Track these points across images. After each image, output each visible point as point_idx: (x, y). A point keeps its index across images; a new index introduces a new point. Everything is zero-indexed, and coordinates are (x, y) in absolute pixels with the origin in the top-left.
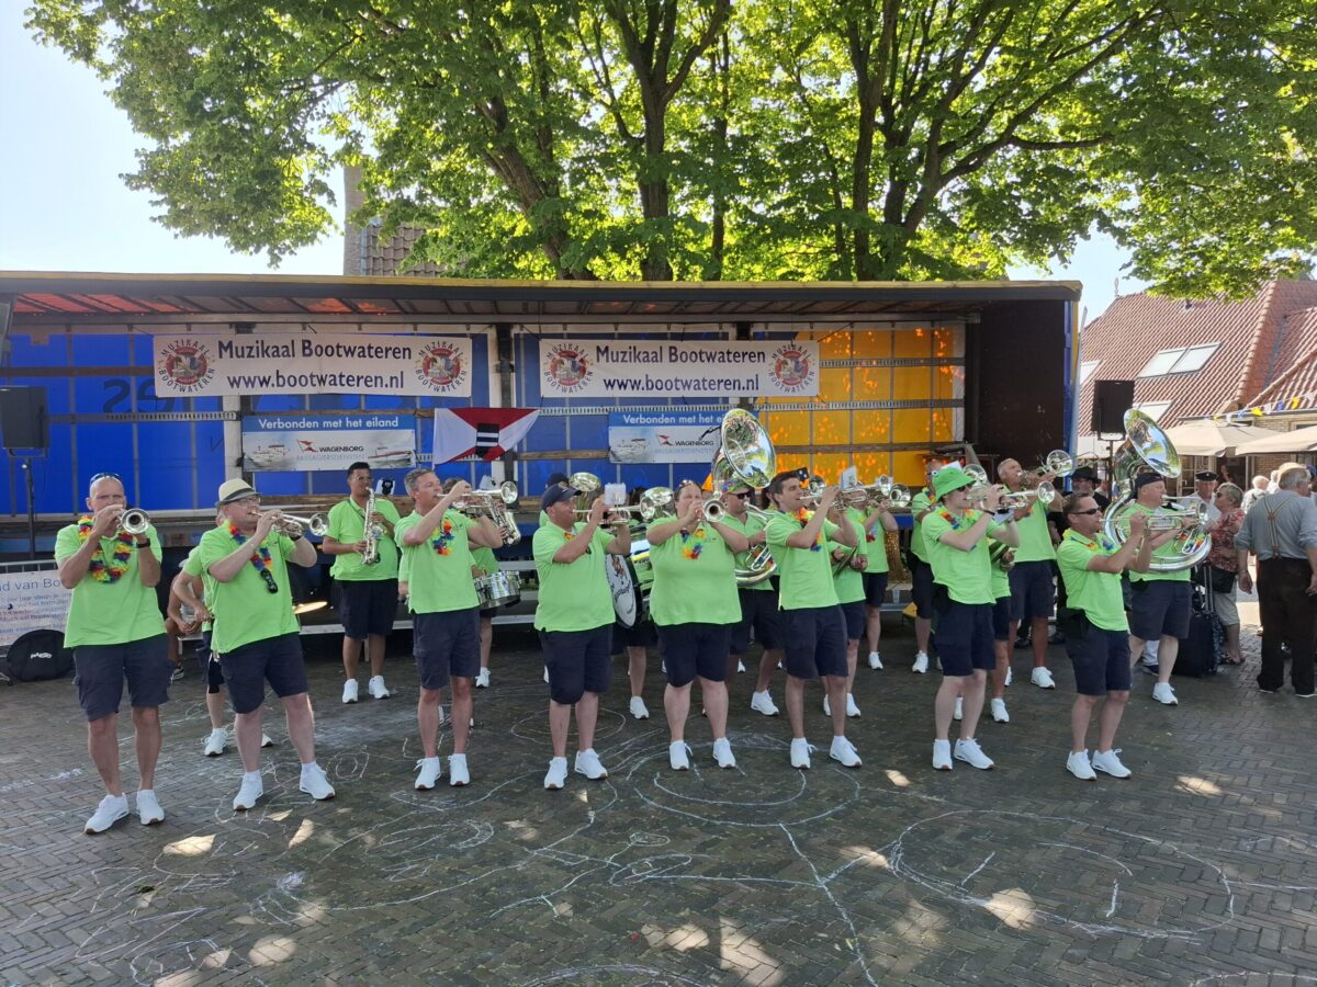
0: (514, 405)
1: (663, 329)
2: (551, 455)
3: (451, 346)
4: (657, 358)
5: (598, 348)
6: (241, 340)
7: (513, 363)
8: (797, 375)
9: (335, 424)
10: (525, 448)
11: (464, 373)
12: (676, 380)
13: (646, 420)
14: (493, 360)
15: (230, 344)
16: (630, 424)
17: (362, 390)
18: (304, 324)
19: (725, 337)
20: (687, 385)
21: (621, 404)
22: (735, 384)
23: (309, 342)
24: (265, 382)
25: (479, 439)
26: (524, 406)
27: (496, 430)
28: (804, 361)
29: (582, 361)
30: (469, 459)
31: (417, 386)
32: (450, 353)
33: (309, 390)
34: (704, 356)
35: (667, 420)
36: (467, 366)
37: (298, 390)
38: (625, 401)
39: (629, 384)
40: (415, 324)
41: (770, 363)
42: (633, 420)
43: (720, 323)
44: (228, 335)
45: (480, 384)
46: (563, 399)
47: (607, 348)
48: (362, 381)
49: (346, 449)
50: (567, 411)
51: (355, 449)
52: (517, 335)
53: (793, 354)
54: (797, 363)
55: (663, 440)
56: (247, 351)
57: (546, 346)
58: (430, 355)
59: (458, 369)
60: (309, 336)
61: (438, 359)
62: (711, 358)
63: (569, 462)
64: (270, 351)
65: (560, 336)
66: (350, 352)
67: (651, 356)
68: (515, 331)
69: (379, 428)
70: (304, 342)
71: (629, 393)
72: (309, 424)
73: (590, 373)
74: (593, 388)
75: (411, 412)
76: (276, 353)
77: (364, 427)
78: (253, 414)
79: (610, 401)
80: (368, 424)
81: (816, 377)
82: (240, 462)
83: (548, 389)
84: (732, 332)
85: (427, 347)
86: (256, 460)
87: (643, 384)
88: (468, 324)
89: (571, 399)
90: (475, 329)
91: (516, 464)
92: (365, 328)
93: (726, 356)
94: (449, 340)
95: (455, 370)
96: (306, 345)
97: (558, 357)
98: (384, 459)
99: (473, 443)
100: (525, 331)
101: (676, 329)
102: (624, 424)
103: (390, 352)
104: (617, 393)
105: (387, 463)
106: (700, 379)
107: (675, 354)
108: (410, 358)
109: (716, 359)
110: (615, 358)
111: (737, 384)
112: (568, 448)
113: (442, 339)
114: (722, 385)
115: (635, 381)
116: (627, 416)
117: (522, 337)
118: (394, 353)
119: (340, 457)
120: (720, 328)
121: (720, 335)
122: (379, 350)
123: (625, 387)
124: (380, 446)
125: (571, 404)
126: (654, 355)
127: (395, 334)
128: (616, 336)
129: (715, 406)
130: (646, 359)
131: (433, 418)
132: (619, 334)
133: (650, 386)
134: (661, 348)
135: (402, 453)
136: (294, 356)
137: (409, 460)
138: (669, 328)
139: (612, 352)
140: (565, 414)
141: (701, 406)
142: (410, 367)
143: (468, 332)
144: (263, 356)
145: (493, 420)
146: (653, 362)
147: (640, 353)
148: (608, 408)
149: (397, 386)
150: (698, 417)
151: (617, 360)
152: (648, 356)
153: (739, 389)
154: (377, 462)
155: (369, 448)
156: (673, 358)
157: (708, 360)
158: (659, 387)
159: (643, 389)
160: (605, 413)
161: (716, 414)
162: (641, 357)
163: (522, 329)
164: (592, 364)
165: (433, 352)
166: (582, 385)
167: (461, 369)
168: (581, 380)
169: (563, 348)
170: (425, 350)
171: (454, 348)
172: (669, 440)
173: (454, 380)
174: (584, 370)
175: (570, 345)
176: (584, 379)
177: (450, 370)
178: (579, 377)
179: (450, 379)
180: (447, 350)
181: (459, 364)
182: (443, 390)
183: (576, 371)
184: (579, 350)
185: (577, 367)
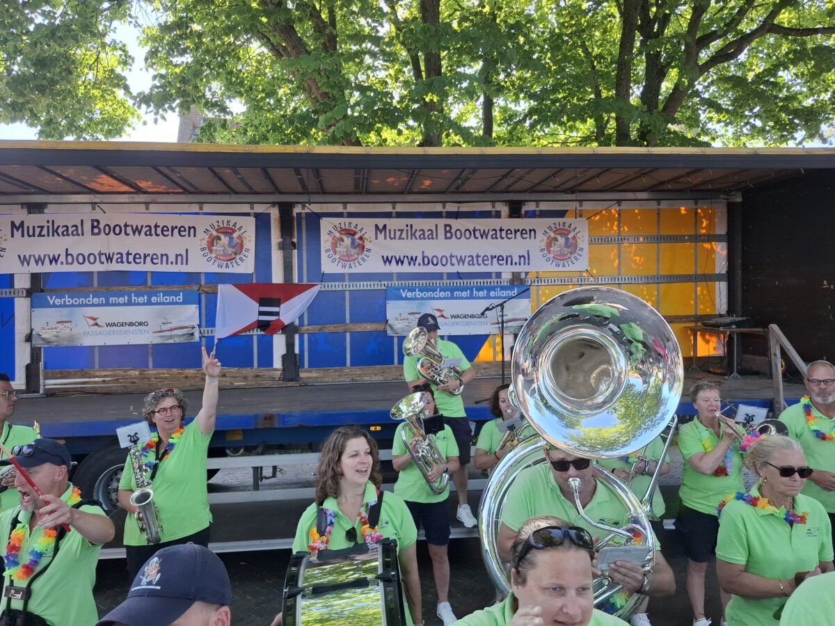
0: (296, 280)
1: (438, 208)
2: (330, 328)
3: (235, 225)
4: (432, 235)
5: (377, 226)
6: (33, 220)
7: (295, 240)
8: (566, 250)
9: (121, 300)
10: (306, 322)
11: (247, 250)
12: (451, 256)
13: (422, 295)
14: (275, 237)
15: (22, 223)
16: (406, 298)
17: (148, 267)
18: (94, 204)
19: (498, 215)
20: (461, 260)
21: (398, 279)
22: (507, 260)
23: (98, 222)
24: (54, 260)
25: (261, 313)
26: (305, 282)
27: (278, 306)
28: (574, 238)
30: (251, 333)
31: (200, 264)
32: (234, 231)
33: (97, 267)
34: (477, 234)
35: (442, 295)
36: (250, 244)
37: (86, 268)
38: (401, 276)
39: (406, 261)
40: (201, 204)
41: (541, 240)
42: (409, 295)
43: (493, 202)
44: (20, 215)
45: (263, 260)
46: (343, 275)
47: (385, 226)
48: (148, 259)
49: (131, 324)
50: (347, 286)
51: (140, 324)
52: (299, 214)
53: (564, 232)
54: (567, 239)
55: (438, 314)
56: (38, 231)
57: (326, 225)
58: (215, 233)
59: (242, 246)
60: (98, 215)
61: (222, 237)
62: (484, 235)
63: (348, 335)
64: (60, 231)
65: (340, 215)
66: (137, 230)
67: (427, 234)
68: (297, 210)
69: (163, 304)
70: (93, 221)
71: (406, 268)
72: (96, 300)
73: (369, 250)
74: (372, 264)
75: (195, 288)
76: (66, 232)
77: (149, 303)
78: (42, 291)
79: (388, 276)
80: (154, 299)
81: (585, 253)
82: (29, 338)
83: (328, 266)
84: (505, 210)
85: (212, 226)
86: (44, 336)
87: (419, 260)
88: (252, 203)
89: (350, 274)
90: (259, 209)
91: (297, 337)
92: (153, 208)
93: (498, 234)
94: (233, 219)
95: (238, 248)
96: (95, 224)
97: (338, 235)
98: (168, 333)
99: (255, 317)
100: (307, 210)
101: (451, 207)
102: (401, 298)
103: (176, 231)
104: (394, 268)
105: (171, 337)
106: (474, 256)
107: (450, 231)
108: (195, 236)
109: (489, 236)
110: (392, 236)
111: (509, 259)
112: (348, 321)
113: (226, 218)
114: (495, 260)
115: (412, 257)
116: (404, 291)
117: (304, 216)
118: (180, 231)
119: (126, 332)
120: (493, 207)
121: (493, 214)
122: (165, 229)
123: (402, 263)
124: (164, 321)
125: (350, 280)
126: (430, 232)
127: (181, 214)
128: (394, 215)
129: (489, 280)
130: (423, 237)
131: (217, 293)
132: (397, 213)
133: (426, 262)
134: (436, 225)
135: (186, 327)
136: (83, 235)
137: (192, 334)
138: (444, 207)
139: (390, 230)
140: (344, 289)
141: (475, 281)
142: (195, 245)
143: (252, 211)
144: (53, 235)
145: (275, 296)
146: (429, 239)
147: (416, 230)
148: (386, 283)
149: (182, 264)
150: (471, 291)
151: (395, 238)
152: (424, 234)
153: (512, 264)
154: (162, 336)
155: (154, 324)
156: (449, 235)
157: (482, 237)
158: (435, 263)
159: (419, 265)
160: (383, 287)
161: (490, 289)
162: (418, 234)
163: (303, 209)
164: (370, 242)
165: (217, 230)
166: (360, 261)
167: (245, 247)
168: (360, 257)
169: (343, 226)
170: (210, 229)
171: (237, 226)
172: (444, 313)
173: (238, 257)
174: (363, 247)
175: (350, 223)
176: (363, 256)
177: (233, 247)
178: (358, 254)
179: (233, 256)
180: (231, 229)
181: (242, 241)
182: (227, 266)
183: (355, 248)
184: (359, 228)
185: (356, 244)
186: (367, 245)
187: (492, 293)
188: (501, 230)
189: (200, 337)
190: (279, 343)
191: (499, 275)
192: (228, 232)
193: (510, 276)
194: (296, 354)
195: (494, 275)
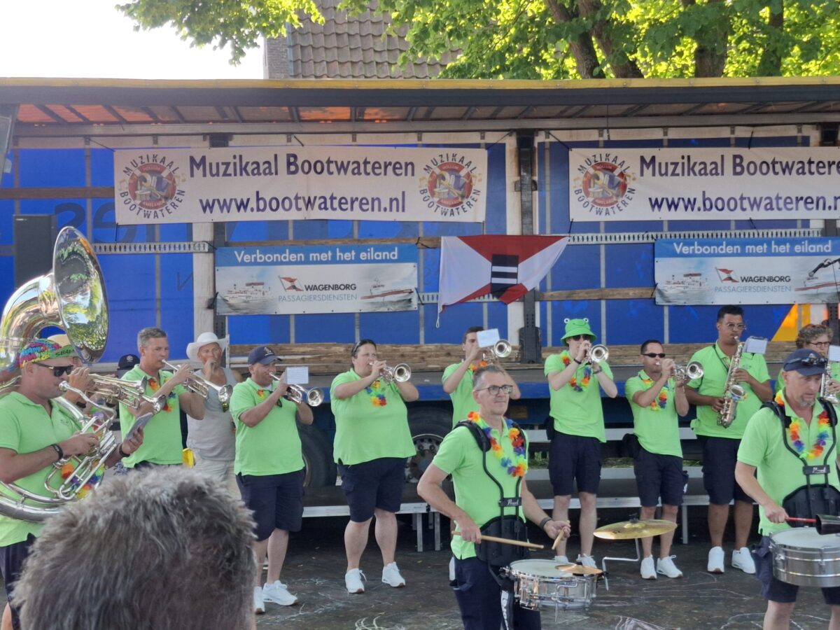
0: (537, 232)
1: (725, 133)
2: (581, 294)
3: (462, 159)
4: (717, 170)
5: (642, 159)
6: (217, 155)
7: (536, 178)
9: (324, 256)
10: (549, 286)
11: (477, 192)
12: (742, 198)
13: (703, 250)
14: (511, 175)
15: (203, 159)
16: (682, 255)
17: (356, 214)
18: (289, 134)
19: (805, 142)
20: (755, 204)
21: (670, 229)
22: (819, 203)
23: (295, 157)
24: (242, 205)
25: (495, 275)
26: (548, 233)
27: (516, 265)
29: (622, 175)
30: (482, 299)
31: (420, 211)
32: (461, 168)
33: (293, 215)
34: (778, 167)
35: (730, 249)
36: (481, 184)
37: (280, 215)
38: (674, 225)
39: (681, 205)
40: (420, 132)
42: (686, 250)
43: (800, 125)
44: (201, 149)
45: (496, 206)
46: (598, 223)
47: (653, 159)
48: (356, 204)
49: (336, 287)
50: (602, 239)
51: (347, 287)
52: (541, 144)
55: (725, 276)
56: (222, 168)
57: (577, 158)
58: (437, 171)
59: (470, 187)
60: (294, 148)
61: (447, 175)
62: (787, 168)
63: (603, 303)
64: (249, 168)
65: (594, 144)
66: (342, 168)
67: (709, 168)
68: (540, 138)
69: (374, 261)
70: (289, 156)
71: (681, 215)
72: (293, 257)
73: (632, 191)
74: (636, 209)
75: (413, 242)
76: (257, 171)
77: (357, 260)
78: (227, 244)
79: (656, 225)
80: (363, 256)
82: (212, 304)
83: (579, 212)
84: (815, 135)
85: (434, 161)
86: (232, 301)
87: (699, 203)
88: (482, 131)
89: (607, 223)
90: (492, 138)
91: (538, 305)
92: (361, 138)
93: (805, 168)
94: (460, 152)
95: (466, 189)
96: (292, 160)
97: (591, 171)
98: (380, 299)
99: (486, 280)
100: (552, 139)
101: (742, 132)
102: (674, 255)
103: (390, 169)
104: (665, 215)
105: (383, 304)
106: (773, 197)
107: (740, 165)
108: (413, 175)
109: (794, 171)
110: (663, 171)
111: (821, 202)
112: (603, 285)
113: (451, 151)
114: (801, 203)
115: (689, 200)
116: (678, 244)
117: (547, 146)
118: (395, 168)
119: (329, 298)
120: (800, 131)
121: (799, 140)
122: (377, 165)
123: (676, 207)
124: (375, 283)
125: (607, 231)
126: (713, 166)
127: (396, 146)
128: (665, 143)
129: (793, 231)
130: (704, 172)
131: (440, 248)
132: (669, 140)
133: (708, 205)
134: (722, 156)
135: (402, 292)
136: (276, 173)
137: (410, 301)
138: (733, 132)
139: (660, 164)
140: (600, 242)
141: (774, 231)
142: (413, 186)
143: (483, 142)
144: (241, 174)
145: (511, 251)
146: (712, 174)
147: (695, 164)
148: (654, 234)
149: (398, 210)
150: (769, 245)
151: (666, 174)
152: (705, 168)
153: (824, 208)
154: (373, 303)
155: (364, 286)
156: (739, 169)
157: (784, 172)
158: (720, 207)
159: (699, 209)
160: (650, 240)
161: (794, 242)
162: (697, 169)
163: (547, 137)
164: (634, 179)
165: (440, 167)
166: (621, 205)
167: (474, 188)
168: (620, 200)
169: (598, 159)
170: (431, 165)
171: (465, 162)
172: (732, 275)
173: (465, 201)
174: (624, 187)
175: (607, 155)
176: (624, 198)
177: (460, 189)
178: (617, 196)
179: (460, 200)
180: (457, 164)
181: (471, 181)
182: (452, 214)
183: (614, 188)
184: (619, 161)
185: (616, 183)
186: (631, 184)
187: (797, 248)
188: (810, 162)
189: (418, 304)
190: (515, 313)
191: (806, 223)
192: (454, 168)
193: (821, 225)
194: (537, 328)
195: (799, 224)
